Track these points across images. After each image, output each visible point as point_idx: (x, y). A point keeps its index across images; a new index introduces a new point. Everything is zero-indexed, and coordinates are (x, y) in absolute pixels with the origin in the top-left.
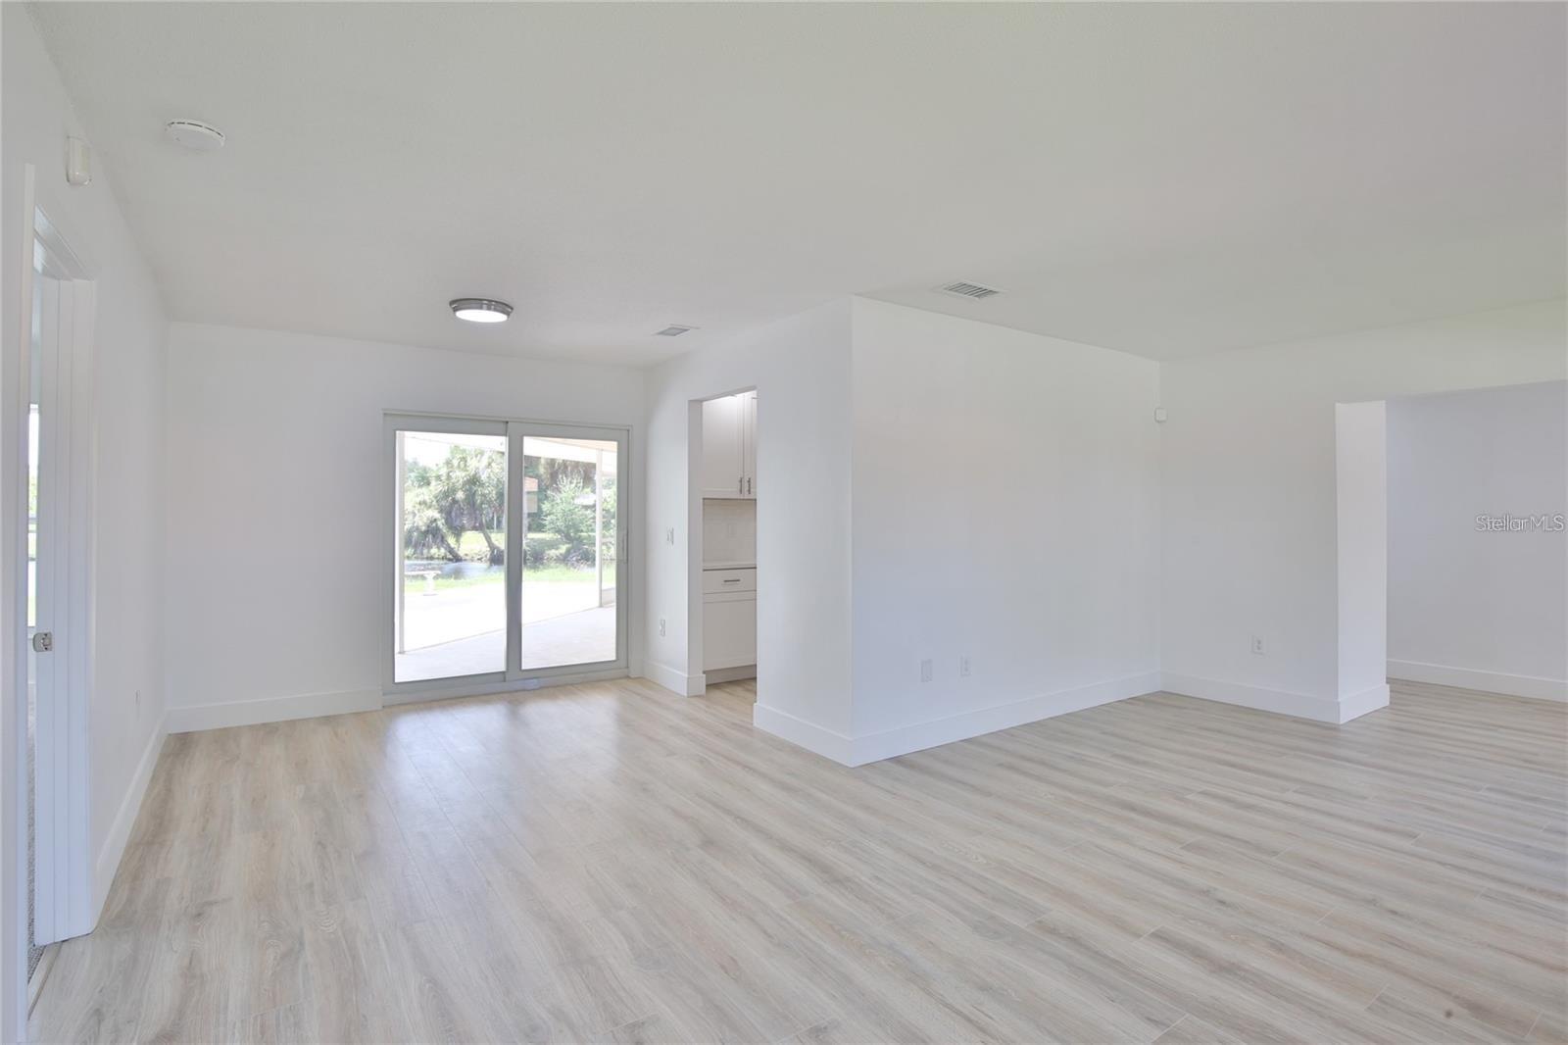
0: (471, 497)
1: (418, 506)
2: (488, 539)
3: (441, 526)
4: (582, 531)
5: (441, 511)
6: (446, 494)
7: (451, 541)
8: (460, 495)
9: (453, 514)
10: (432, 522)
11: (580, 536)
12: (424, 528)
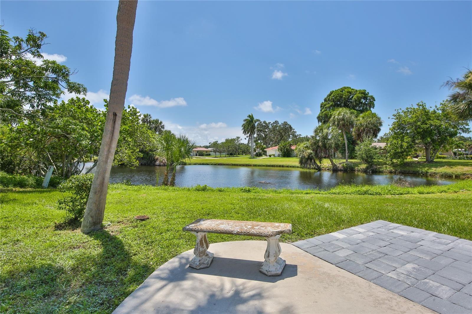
0: (324, 145)
1: (305, 148)
2: (332, 162)
3: (313, 156)
4: (375, 159)
5: (313, 150)
6: (315, 144)
7: (318, 162)
8: (320, 144)
9: (318, 152)
10: (310, 155)
11: (373, 161)
12: (307, 157)
